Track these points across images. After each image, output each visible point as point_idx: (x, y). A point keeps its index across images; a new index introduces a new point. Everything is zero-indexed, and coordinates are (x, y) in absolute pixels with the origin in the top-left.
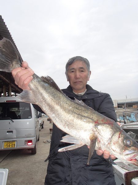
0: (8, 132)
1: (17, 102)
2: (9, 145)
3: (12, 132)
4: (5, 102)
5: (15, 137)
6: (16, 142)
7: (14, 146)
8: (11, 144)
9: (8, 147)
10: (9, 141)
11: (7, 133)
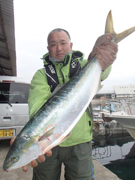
0: (5, 118)
1: (15, 82)
2: (6, 134)
3: (10, 118)
4: (1, 81)
5: (13, 125)
6: (14, 130)
7: (12, 134)
8: (8, 133)
9: (5, 136)
10: (6, 129)
11: (4, 120)
